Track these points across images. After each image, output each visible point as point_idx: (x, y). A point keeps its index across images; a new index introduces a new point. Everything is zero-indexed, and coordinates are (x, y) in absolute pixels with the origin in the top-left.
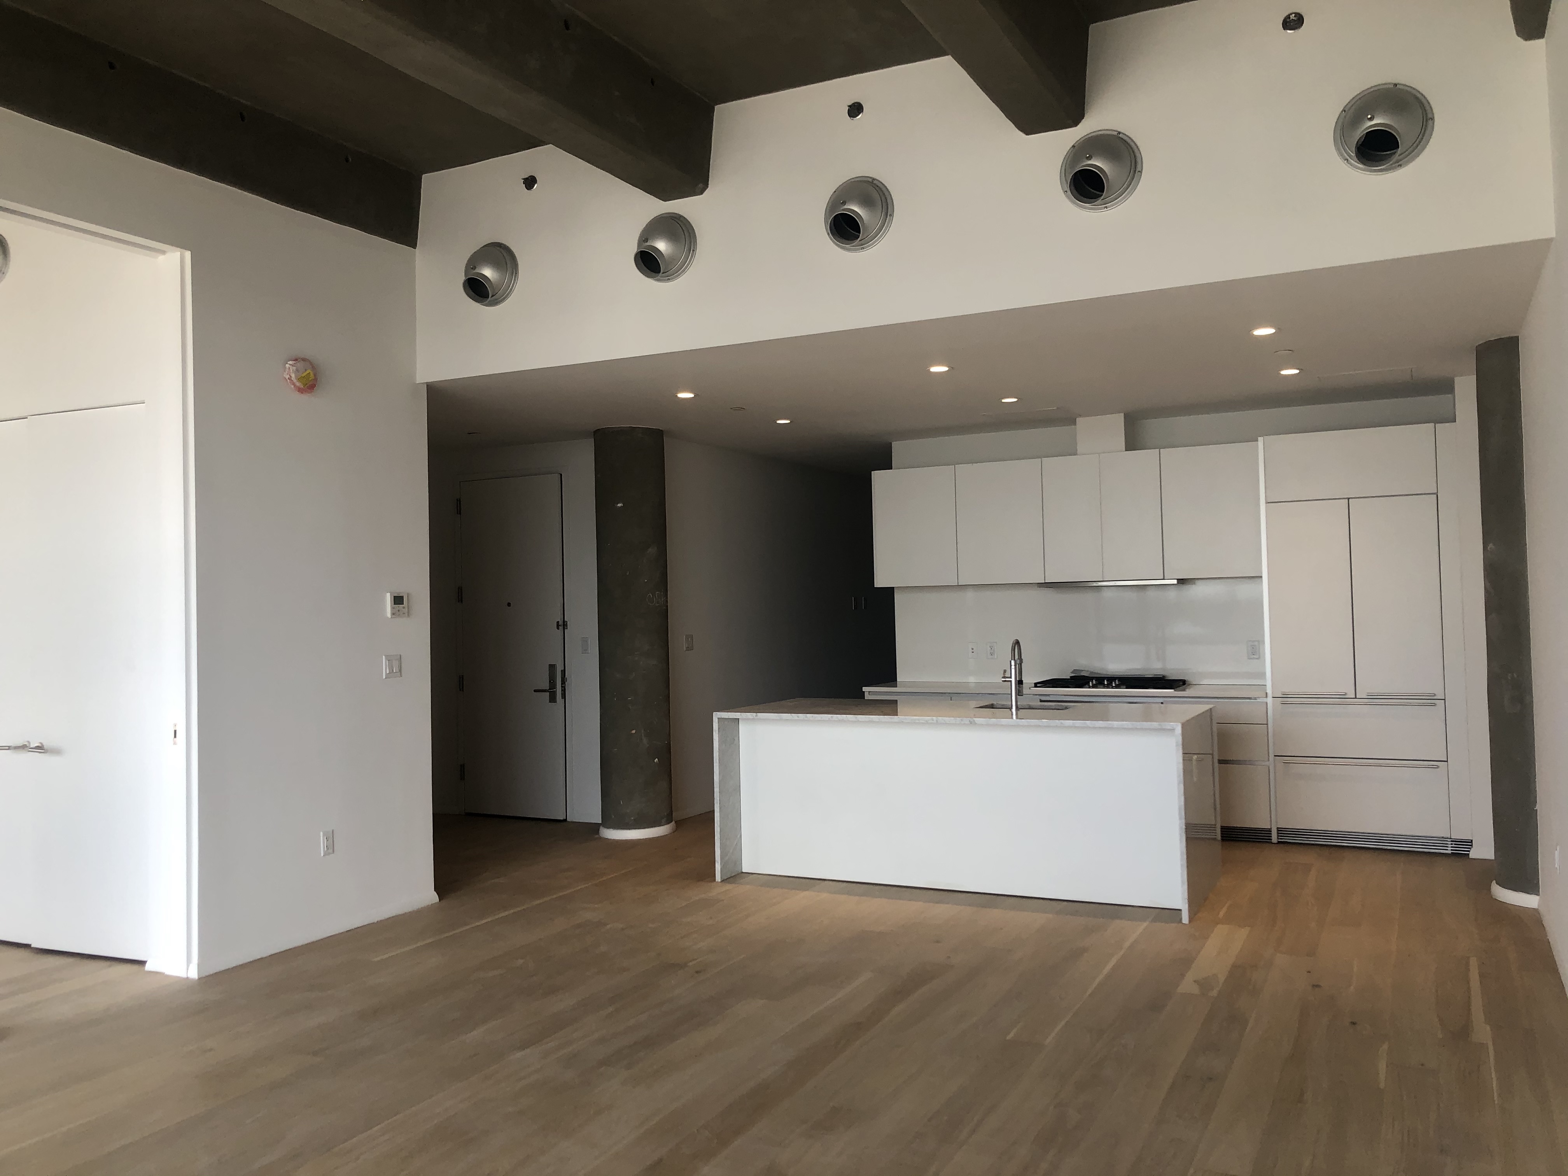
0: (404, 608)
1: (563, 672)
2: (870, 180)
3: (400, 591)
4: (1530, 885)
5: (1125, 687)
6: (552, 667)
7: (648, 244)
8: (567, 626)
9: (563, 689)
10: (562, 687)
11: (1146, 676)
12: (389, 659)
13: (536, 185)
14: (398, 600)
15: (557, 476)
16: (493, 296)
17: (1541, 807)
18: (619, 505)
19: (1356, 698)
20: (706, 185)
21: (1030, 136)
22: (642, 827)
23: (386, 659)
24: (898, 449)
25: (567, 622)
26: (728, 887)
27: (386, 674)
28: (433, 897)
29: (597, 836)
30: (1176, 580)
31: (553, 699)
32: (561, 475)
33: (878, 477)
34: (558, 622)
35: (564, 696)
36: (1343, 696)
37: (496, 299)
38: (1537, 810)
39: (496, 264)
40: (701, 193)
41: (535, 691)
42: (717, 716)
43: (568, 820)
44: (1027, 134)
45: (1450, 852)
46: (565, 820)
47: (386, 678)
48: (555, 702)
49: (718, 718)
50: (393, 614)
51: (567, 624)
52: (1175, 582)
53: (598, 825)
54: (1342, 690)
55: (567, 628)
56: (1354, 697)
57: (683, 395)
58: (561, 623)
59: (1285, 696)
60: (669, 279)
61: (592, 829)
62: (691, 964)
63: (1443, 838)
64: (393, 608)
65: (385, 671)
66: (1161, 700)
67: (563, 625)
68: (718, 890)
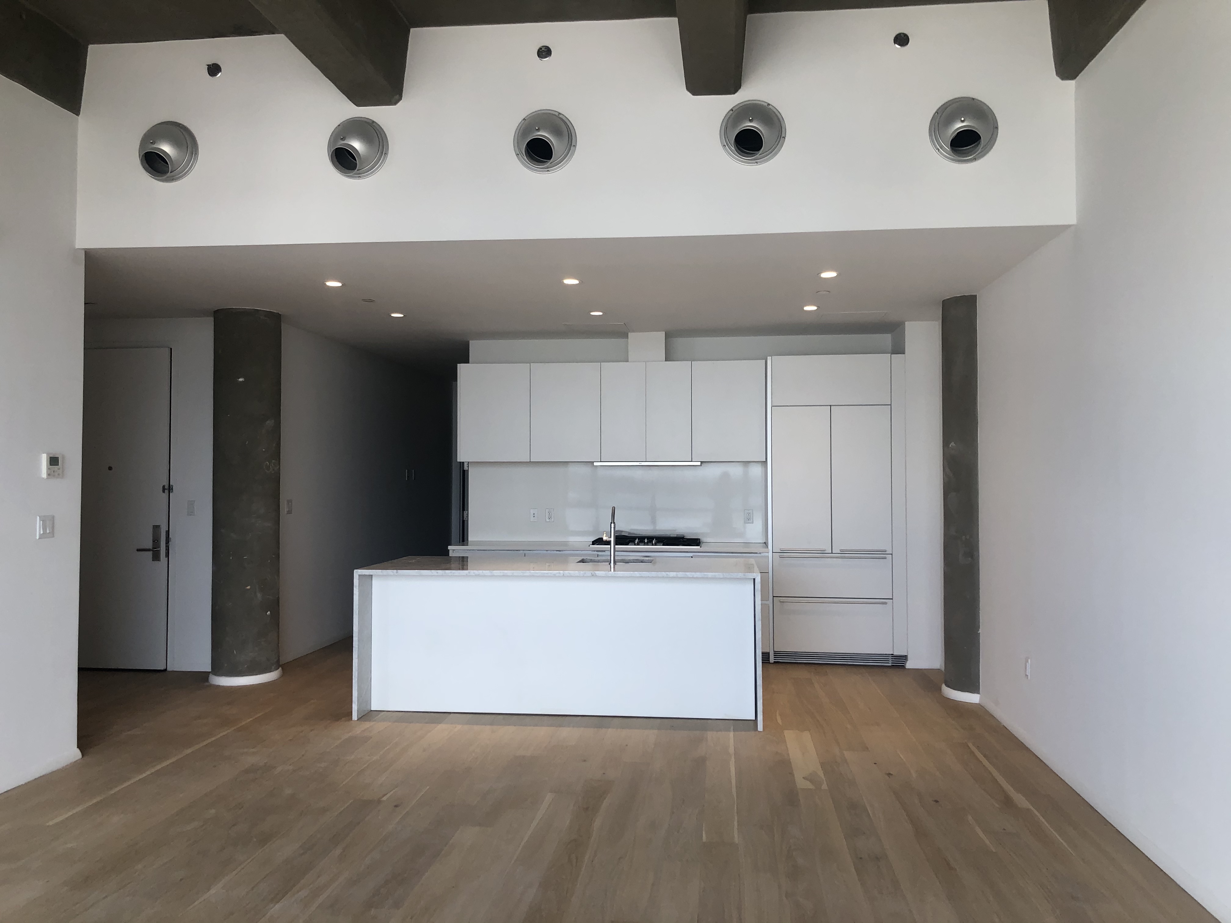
0: (59, 469)
1: (168, 532)
2: (557, 114)
3: (56, 452)
4: (972, 686)
5: (662, 544)
6: (156, 528)
7: (345, 142)
8: (172, 490)
9: (167, 548)
10: (166, 546)
11: (671, 536)
12: (43, 519)
13: (220, 74)
14: (54, 461)
15: (167, 351)
16: (171, 172)
17: (983, 631)
18: (241, 380)
19: (832, 553)
20: (400, 99)
21: (695, 96)
22: (255, 674)
23: (40, 520)
24: (475, 347)
25: (172, 486)
26: (367, 725)
27: (40, 535)
28: (76, 754)
29: (207, 684)
30: (700, 462)
31: (156, 557)
32: (171, 349)
33: (462, 368)
34: (164, 486)
35: (167, 555)
36: (823, 552)
37: (173, 176)
38: (979, 633)
39: (176, 143)
40: (395, 104)
41: (138, 550)
42: (357, 573)
43: (168, 669)
44: (693, 95)
45: (890, 665)
46: (166, 670)
47: (39, 538)
48: (159, 560)
49: (359, 575)
50: (49, 475)
51: (172, 488)
52: (699, 463)
53: (208, 673)
54: (822, 547)
55: (172, 492)
56: (831, 552)
57: (333, 284)
58: (167, 487)
59: (782, 552)
60: (359, 176)
61: (202, 678)
62: (385, 798)
63: (886, 654)
64: (48, 469)
65: (39, 531)
66: (691, 554)
67: (168, 489)
68: (359, 729)
